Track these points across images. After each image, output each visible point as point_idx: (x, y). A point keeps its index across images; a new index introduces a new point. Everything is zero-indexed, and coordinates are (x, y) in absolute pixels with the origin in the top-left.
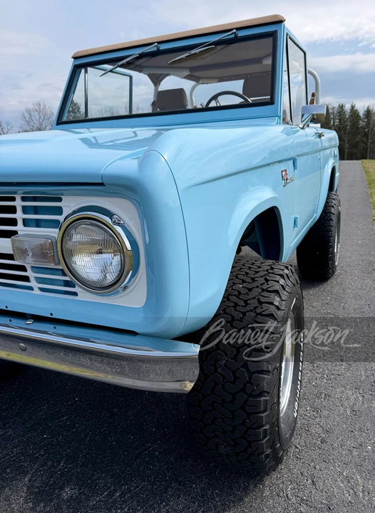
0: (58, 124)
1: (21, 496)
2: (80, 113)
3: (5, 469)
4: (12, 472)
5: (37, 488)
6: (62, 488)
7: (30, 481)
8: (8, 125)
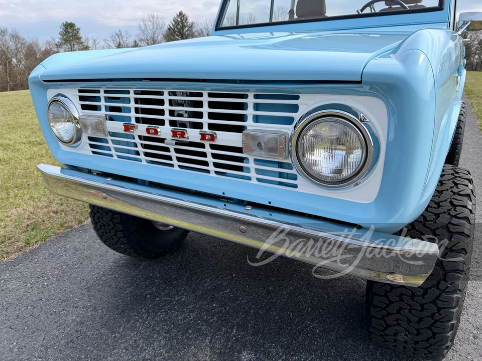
0: (216, 30)
1: (207, 355)
2: (187, 23)
3: (188, 329)
4: (193, 333)
5: (218, 349)
6: (240, 352)
7: (210, 342)
8: (127, 34)
